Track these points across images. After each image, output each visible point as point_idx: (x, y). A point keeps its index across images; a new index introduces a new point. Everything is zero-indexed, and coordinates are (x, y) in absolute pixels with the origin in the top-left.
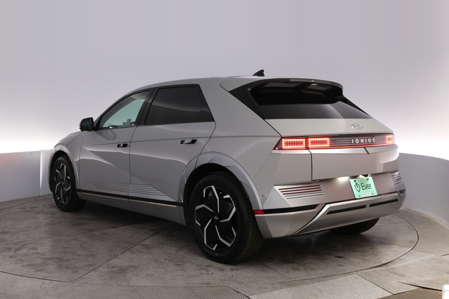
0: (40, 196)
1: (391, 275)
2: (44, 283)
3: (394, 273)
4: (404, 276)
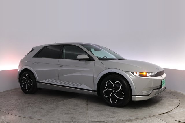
1: (169, 117)
3: (170, 116)
4: (174, 117)
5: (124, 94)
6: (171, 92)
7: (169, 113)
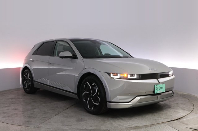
0: (20, 88)
1: (181, 124)
2: (22, 128)
3: (183, 123)
4: (187, 124)
5: (99, 99)
6: (184, 95)
7: (182, 120)
